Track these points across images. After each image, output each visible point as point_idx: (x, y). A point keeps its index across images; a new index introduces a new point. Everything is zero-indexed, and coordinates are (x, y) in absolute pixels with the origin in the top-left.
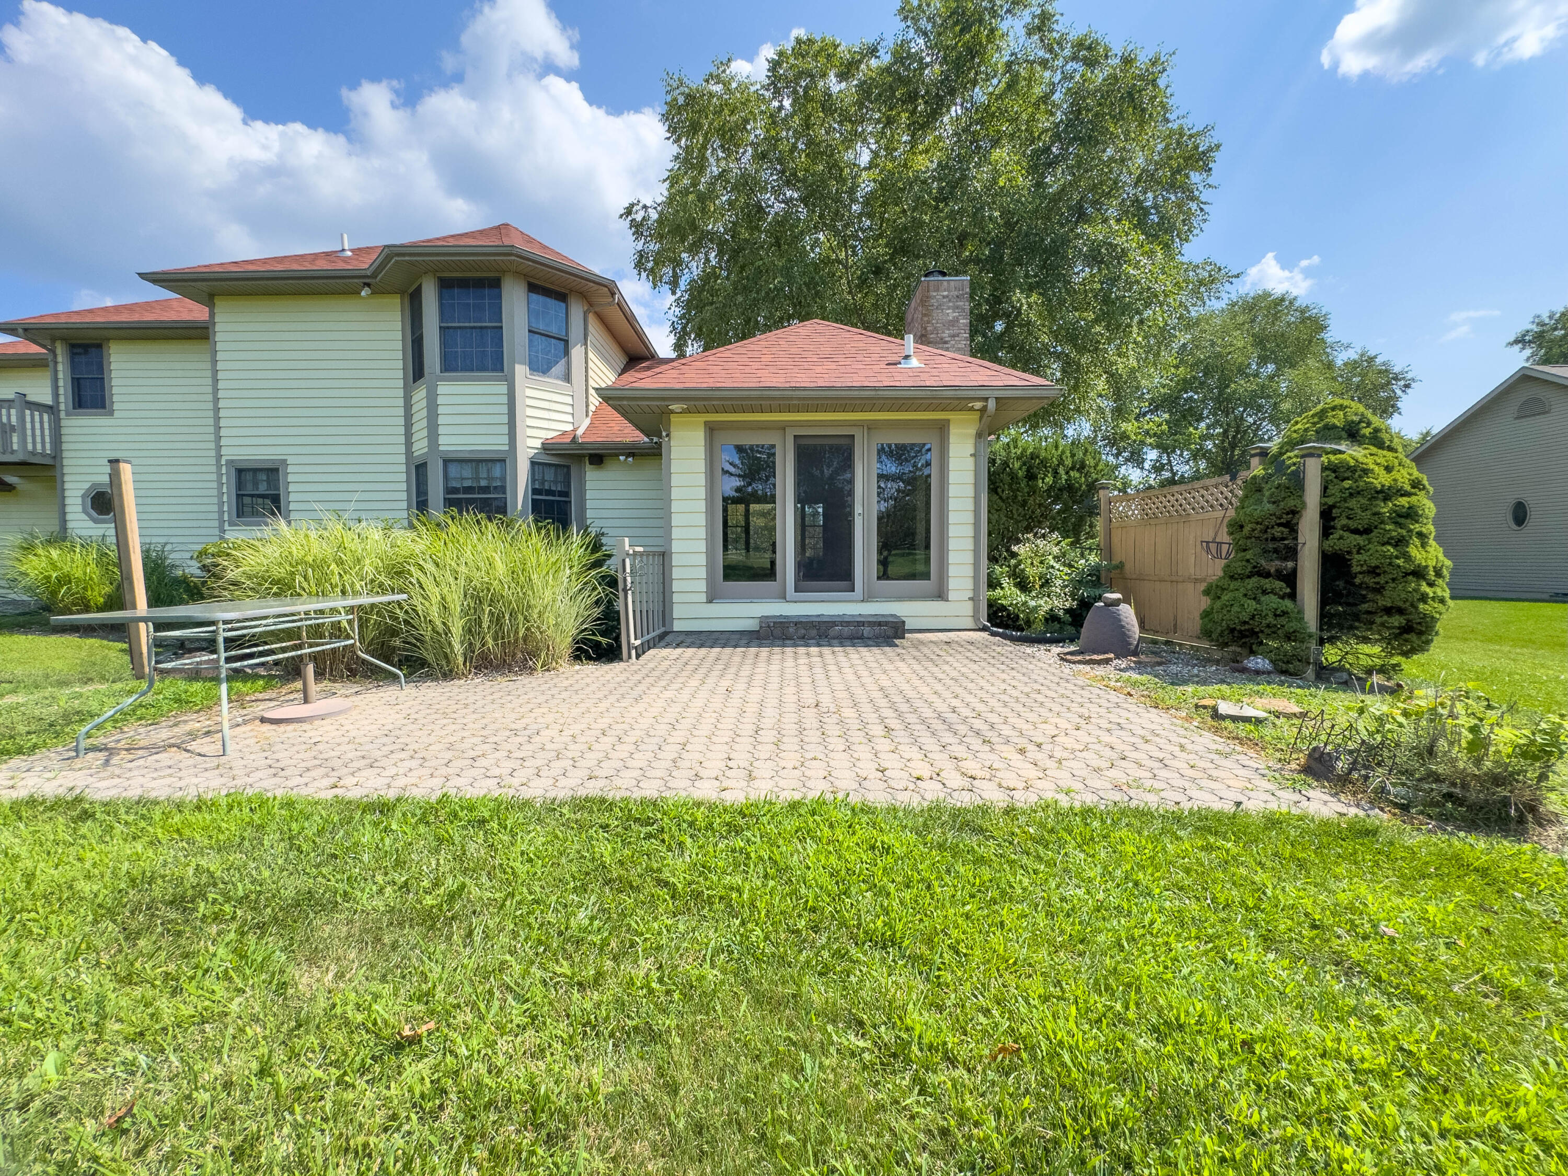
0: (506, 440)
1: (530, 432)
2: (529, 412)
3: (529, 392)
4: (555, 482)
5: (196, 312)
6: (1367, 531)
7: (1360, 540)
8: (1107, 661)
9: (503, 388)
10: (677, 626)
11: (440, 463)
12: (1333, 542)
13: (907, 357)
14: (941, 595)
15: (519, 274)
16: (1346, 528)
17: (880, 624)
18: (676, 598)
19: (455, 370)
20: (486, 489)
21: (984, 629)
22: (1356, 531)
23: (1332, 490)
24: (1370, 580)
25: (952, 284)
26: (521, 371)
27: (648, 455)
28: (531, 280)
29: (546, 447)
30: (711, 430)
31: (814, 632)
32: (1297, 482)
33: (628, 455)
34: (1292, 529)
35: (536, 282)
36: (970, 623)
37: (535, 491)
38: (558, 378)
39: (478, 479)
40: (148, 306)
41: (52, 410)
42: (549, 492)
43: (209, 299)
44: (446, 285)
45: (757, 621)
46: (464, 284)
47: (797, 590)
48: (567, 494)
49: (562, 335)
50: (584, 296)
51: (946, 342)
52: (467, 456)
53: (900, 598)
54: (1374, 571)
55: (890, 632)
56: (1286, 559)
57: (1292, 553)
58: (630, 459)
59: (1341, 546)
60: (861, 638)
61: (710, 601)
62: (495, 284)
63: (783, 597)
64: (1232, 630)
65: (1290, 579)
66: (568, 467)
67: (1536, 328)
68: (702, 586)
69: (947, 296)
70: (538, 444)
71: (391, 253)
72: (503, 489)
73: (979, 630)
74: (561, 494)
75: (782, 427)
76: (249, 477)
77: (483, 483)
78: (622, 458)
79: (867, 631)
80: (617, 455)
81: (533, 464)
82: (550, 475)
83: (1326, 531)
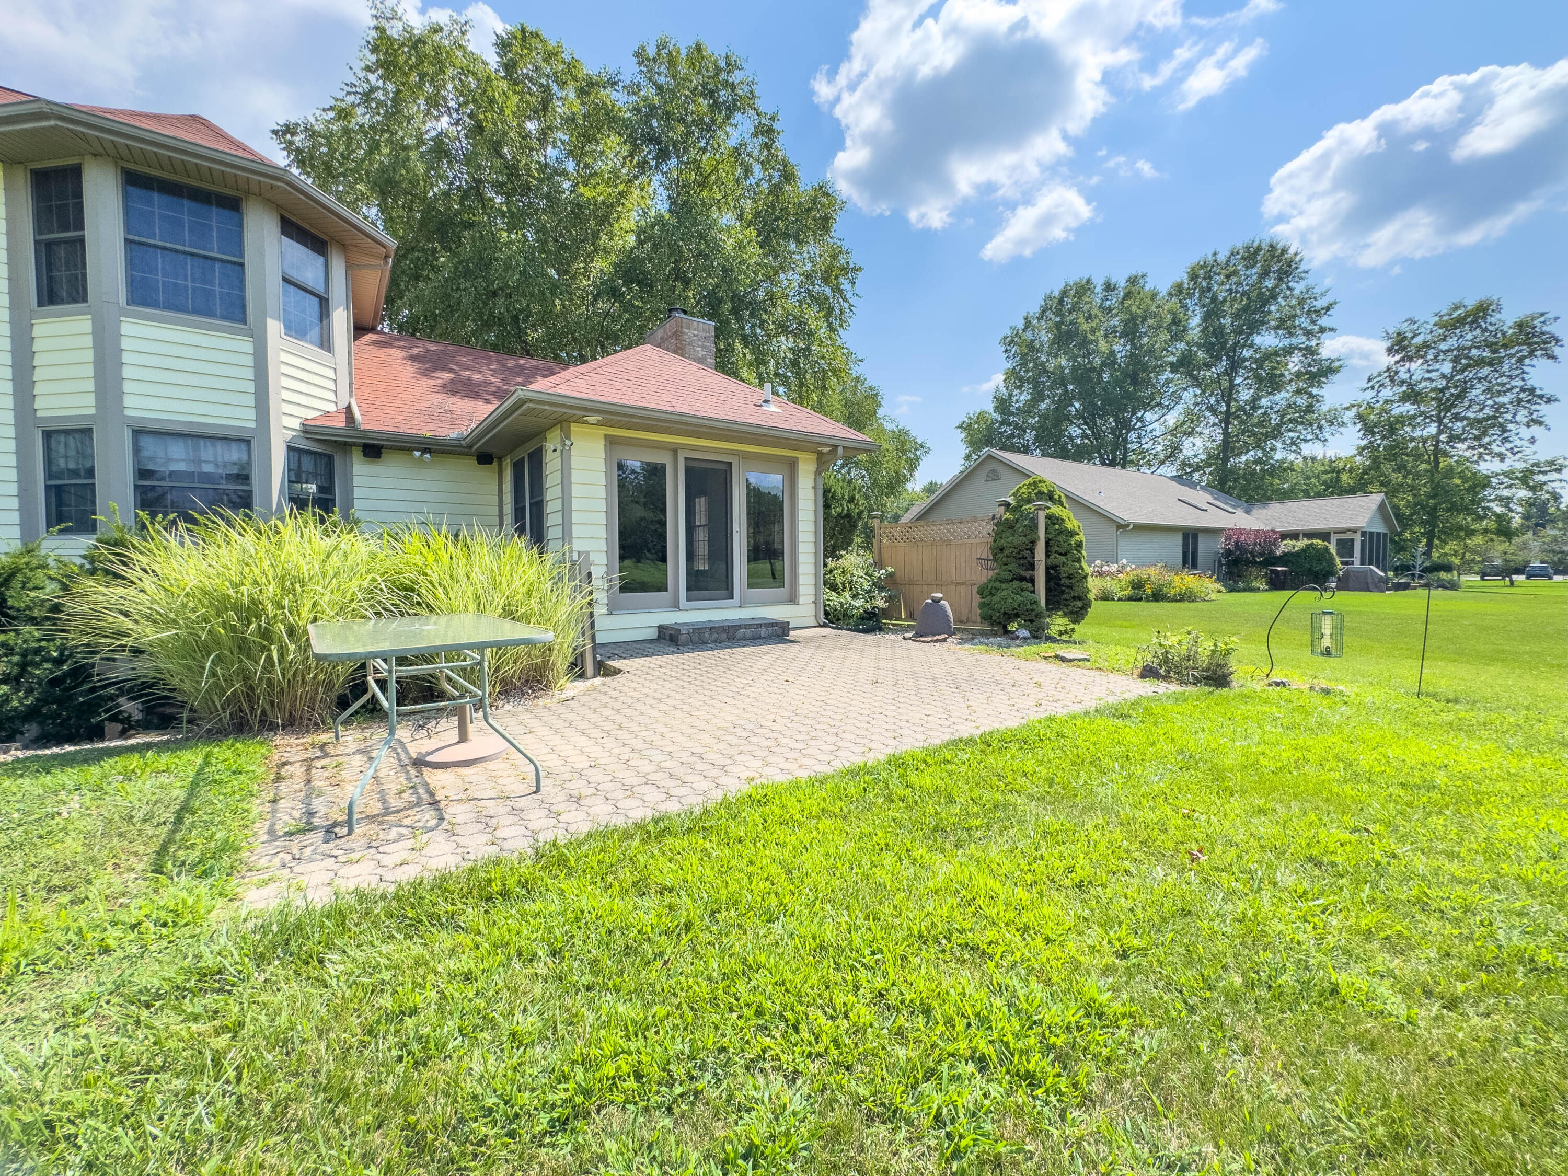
1: (286, 408)
2: (285, 382)
3: (284, 357)
4: (315, 474)
6: (1065, 554)
7: (1063, 559)
8: (945, 640)
9: (247, 345)
11: (128, 435)
12: (1052, 561)
13: (766, 401)
14: (793, 599)
15: (271, 202)
16: (1056, 552)
17: (772, 625)
19: (153, 305)
20: (210, 477)
21: (825, 625)
22: (1061, 554)
23: (1050, 530)
24: (1067, 581)
25: (701, 325)
26: (274, 328)
27: (451, 453)
28: (287, 215)
29: (307, 430)
30: (611, 442)
31: (724, 636)
32: (1034, 526)
33: (425, 451)
34: (1032, 550)
35: (294, 219)
36: (817, 621)
37: (290, 485)
38: (312, 343)
39: (197, 462)
44: (140, 182)
45: (656, 630)
47: (690, 599)
48: (329, 490)
49: (320, 288)
50: (344, 247)
53: (765, 603)
54: (1070, 577)
55: (780, 632)
56: (1027, 569)
57: (1032, 566)
58: (428, 456)
59: (1056, 562)
60: (760, 638)
61: (610, 613)
62: (232, 204)
63: (676, 606)
64: (1005, 613)
65: (1032, 581)
66: (330, 458)
67: (967, 421)
68: (603, 598)
69: (697, 335)
70: (296, 424)
72: (243, 479)
73: (820, 626)
74: (321, 490)
75: (674, 450)
78: (417, 454)
79: (763, 631)
80: (411, 450)
81: (290, 449)
82: (307, 464)
83: (1048, 555)
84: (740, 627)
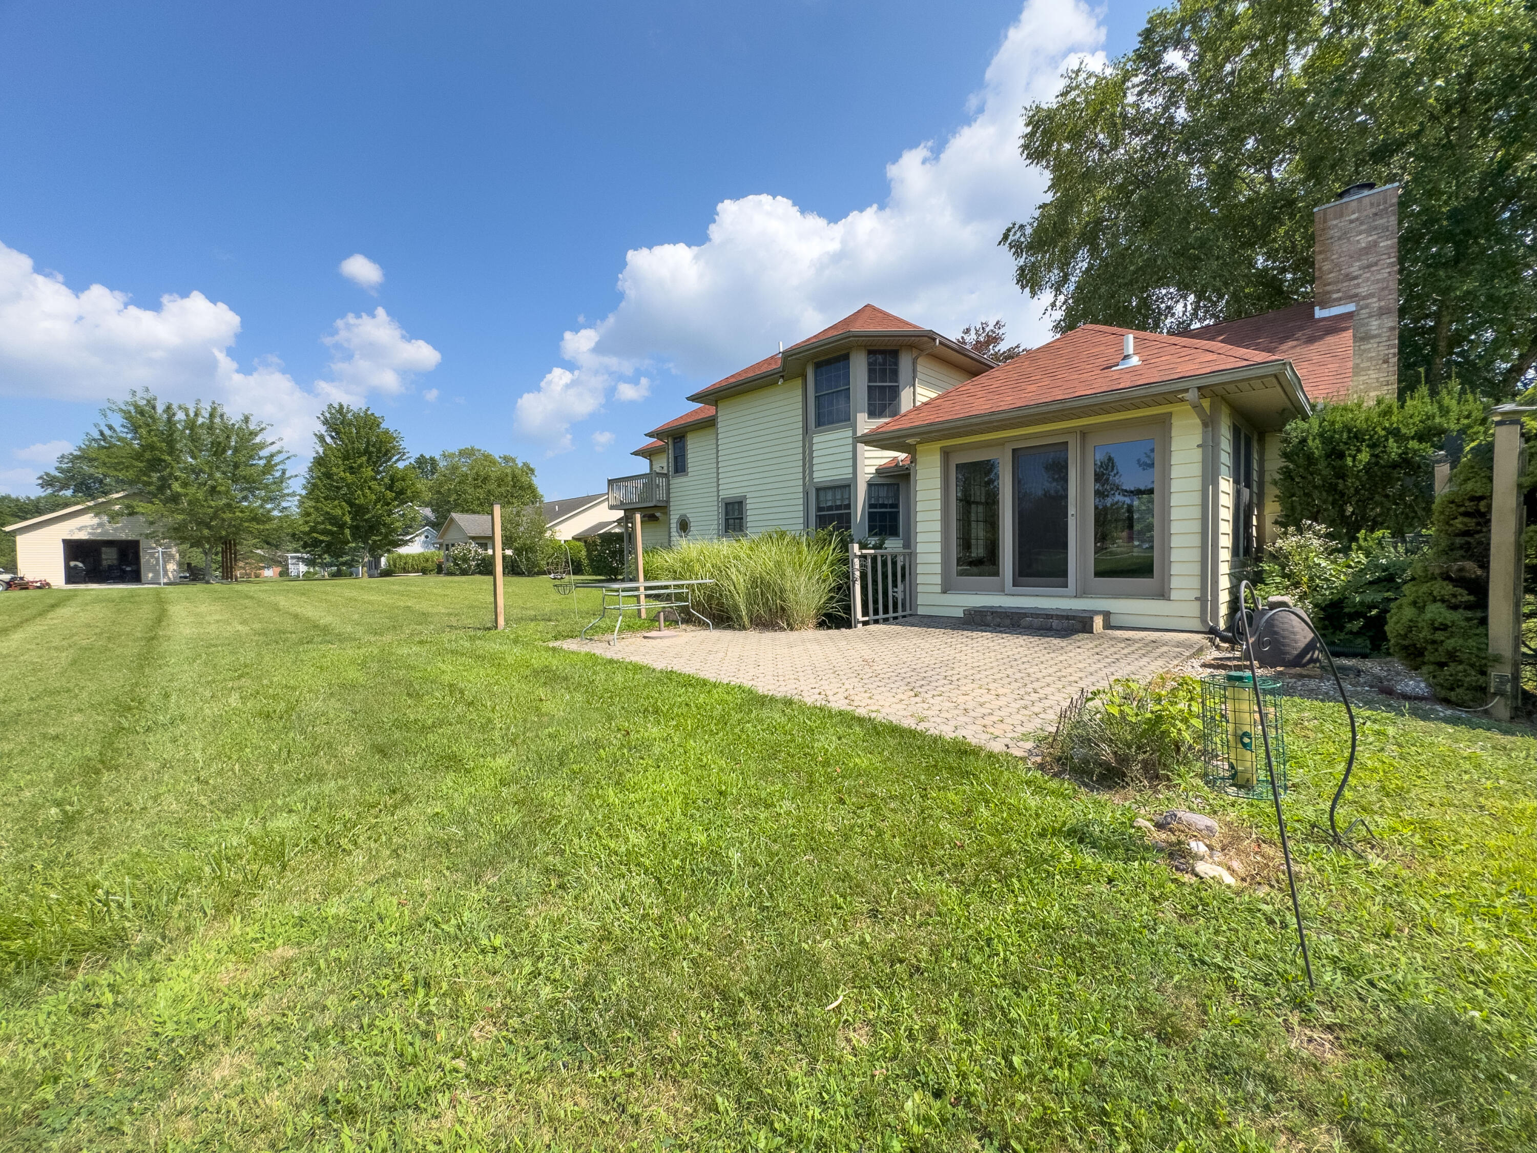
0: (850, 470)
1: (867, 462)
4: (887, 497)
5: (710, 411)
9: (849, 432)
10: (921, 611)
11: (814, 491)
13: (1126, 357)
14: (1163, 594)
15: (859, 347)
17: (1067, 618)
18: (920, 588)
19: (824, 424)
20: (838, 507)
21: (1211, 632)
25: (1366, 201)
26: (860, 415)
28: (870, 348)
29: (879, 472)
30: (946, 454)
31: (1008, 622)
35: (874, 348)
36: (1196, 624)
37: (871, 506)
38: (887, 417)
39: (835, 500)
40: (695, 412)
41: (666, 475)
42: (883, 506)
43: (715, 403)
44: (818, 366)
46: (828, 362)
47: (1015, 584)
48: (895, 506)
49: (895, 382)
50: (911, 347)
51: (1356, 278)
52: (829, 484)
55: (1078, 626)
60: (1050, 629)
61: (944, 592)
62: (846, 357)
63: (1002, 590)
66: (897, 485)
68: (938, 580)
69: (1357, 219)
70: (872, 470)
71: (788, 355)
72: (848, 506)
74: (892, 506)
75: (1001, 443)
76: (730, 507)
77: (838, 503)
79: (1055, 623)
81: (870, 485)
82: (883, 492)
84: (1025, 615)
